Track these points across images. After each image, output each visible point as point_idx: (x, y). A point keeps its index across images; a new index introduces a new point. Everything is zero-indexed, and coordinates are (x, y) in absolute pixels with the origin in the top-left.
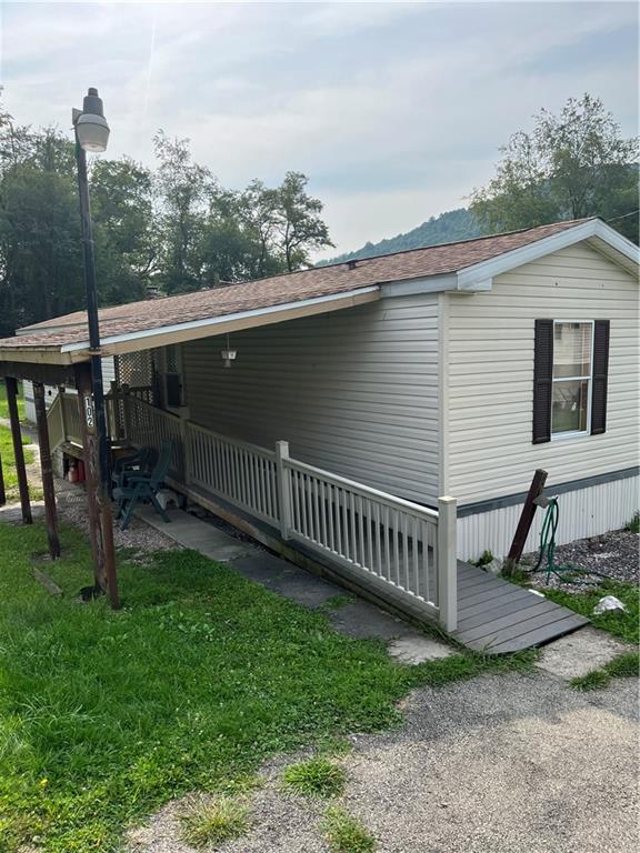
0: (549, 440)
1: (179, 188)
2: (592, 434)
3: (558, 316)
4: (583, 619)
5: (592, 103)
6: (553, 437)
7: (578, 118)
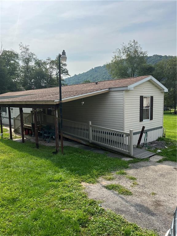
0: (143, 121)
1: (26, 58)
2: (150, 120)
3: (144, 95)
4: (155, 154)
5: (135, 42)
6: (143, 120)
7: (132, 46)
